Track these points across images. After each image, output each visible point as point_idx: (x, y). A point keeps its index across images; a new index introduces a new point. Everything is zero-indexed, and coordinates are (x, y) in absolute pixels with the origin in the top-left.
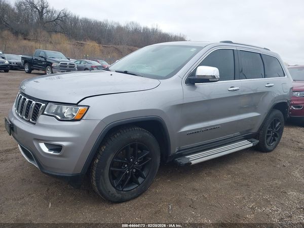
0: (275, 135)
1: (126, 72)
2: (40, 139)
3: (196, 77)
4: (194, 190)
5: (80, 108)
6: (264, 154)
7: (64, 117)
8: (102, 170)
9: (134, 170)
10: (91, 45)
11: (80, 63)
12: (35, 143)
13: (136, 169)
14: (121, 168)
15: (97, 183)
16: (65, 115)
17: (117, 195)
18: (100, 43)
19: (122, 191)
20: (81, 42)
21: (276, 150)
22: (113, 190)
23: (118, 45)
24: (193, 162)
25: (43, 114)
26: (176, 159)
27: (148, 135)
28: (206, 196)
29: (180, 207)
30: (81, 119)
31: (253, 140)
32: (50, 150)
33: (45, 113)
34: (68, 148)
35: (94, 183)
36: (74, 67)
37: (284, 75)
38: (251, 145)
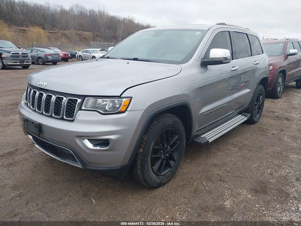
0: (259, 108)
1: (136, 59)
2: (82, 136)
3: (210, 60)
4: (215, 165)
5: (124, 100)
6: (252, 126)
7: (106, 111)
8: (146, 159)
9: (168, 155)
10: (35, 31)
11: (31, 52)
12: (78, 141)
13: (169, 154)
14: (157, 154)
15: (142, 172)
16: (106, 108)
17: (157, 180)
18: (44, 29)
19: (160, 175)
20: (23, 28)
21: (260, 121)
22: (154, 176)
23: (65, 30)
24: (210, 141)
25: (80, 109)
26: (195, 140)
27: (177, 119)
28: (228, 169)
29: (213, 182)
30: (126, 110)
31: (246, 114)
32: (95, 145)
33: (83, 108)
34: (116, 141)
35: (139, 172)
36: (28, 56)
37: (263, 53)
38: (246, 119)
